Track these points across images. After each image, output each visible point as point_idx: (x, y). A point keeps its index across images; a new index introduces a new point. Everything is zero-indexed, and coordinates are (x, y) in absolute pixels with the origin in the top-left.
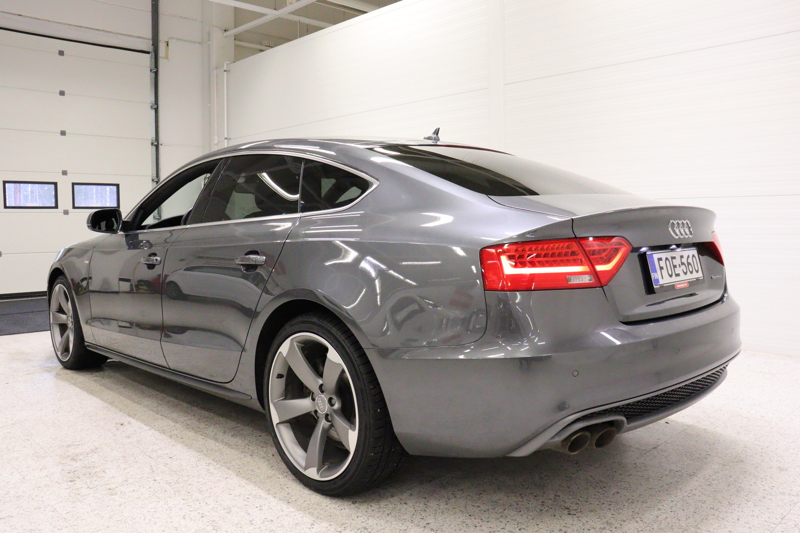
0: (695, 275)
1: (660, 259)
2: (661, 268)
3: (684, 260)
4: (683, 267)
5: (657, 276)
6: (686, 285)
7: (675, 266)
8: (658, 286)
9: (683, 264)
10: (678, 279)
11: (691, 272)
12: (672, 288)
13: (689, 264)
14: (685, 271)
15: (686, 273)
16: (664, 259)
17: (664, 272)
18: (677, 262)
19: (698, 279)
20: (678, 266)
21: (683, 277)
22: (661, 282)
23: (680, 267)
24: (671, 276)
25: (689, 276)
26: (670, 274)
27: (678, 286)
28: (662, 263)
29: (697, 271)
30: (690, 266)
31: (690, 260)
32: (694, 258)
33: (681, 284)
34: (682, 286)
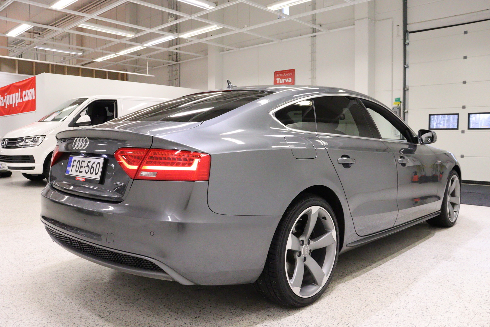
0: (93, 176)
1: (75, 161)
2: (73, 166)
3: (90, 165)
4: (87, 169)
5: (69, 169)
6: (83, 179)
7: (82, 167)
8: (68, 175)
9: (88, 166)
10: (80, 174)
11: (91, 173)
12: (74, 178)
13: (92, 167)
14: (87, 171)
15: (87, 173)
16: (77, 161)
17: (74, 168)
18: (84, 164)
19: (94, 179)
20: (84, 167)
21: (84, 174)
22: (70, 173)
23: (85, 168)
24: (77, 171)
25: (89, 176)
26: (77, 170)
27: (78, 178)
28: (75, 163)
29: (96, 174)
30: (92, 169)
31: (94, 166)
32: (98, 165)
33: (80, 178)
34: (81, 179)
